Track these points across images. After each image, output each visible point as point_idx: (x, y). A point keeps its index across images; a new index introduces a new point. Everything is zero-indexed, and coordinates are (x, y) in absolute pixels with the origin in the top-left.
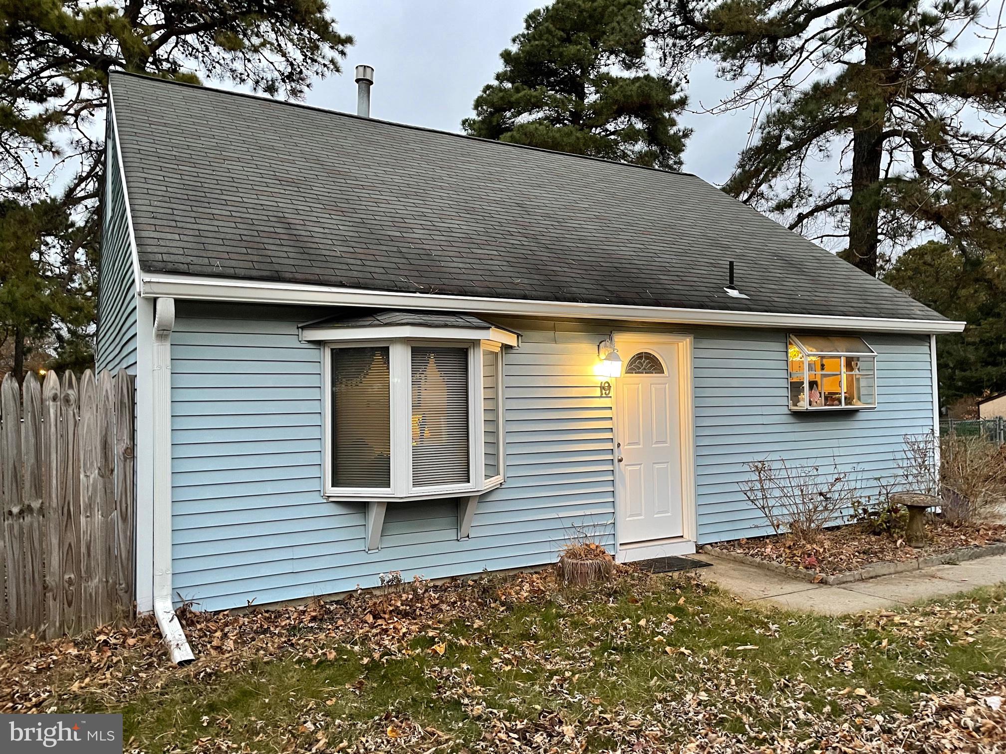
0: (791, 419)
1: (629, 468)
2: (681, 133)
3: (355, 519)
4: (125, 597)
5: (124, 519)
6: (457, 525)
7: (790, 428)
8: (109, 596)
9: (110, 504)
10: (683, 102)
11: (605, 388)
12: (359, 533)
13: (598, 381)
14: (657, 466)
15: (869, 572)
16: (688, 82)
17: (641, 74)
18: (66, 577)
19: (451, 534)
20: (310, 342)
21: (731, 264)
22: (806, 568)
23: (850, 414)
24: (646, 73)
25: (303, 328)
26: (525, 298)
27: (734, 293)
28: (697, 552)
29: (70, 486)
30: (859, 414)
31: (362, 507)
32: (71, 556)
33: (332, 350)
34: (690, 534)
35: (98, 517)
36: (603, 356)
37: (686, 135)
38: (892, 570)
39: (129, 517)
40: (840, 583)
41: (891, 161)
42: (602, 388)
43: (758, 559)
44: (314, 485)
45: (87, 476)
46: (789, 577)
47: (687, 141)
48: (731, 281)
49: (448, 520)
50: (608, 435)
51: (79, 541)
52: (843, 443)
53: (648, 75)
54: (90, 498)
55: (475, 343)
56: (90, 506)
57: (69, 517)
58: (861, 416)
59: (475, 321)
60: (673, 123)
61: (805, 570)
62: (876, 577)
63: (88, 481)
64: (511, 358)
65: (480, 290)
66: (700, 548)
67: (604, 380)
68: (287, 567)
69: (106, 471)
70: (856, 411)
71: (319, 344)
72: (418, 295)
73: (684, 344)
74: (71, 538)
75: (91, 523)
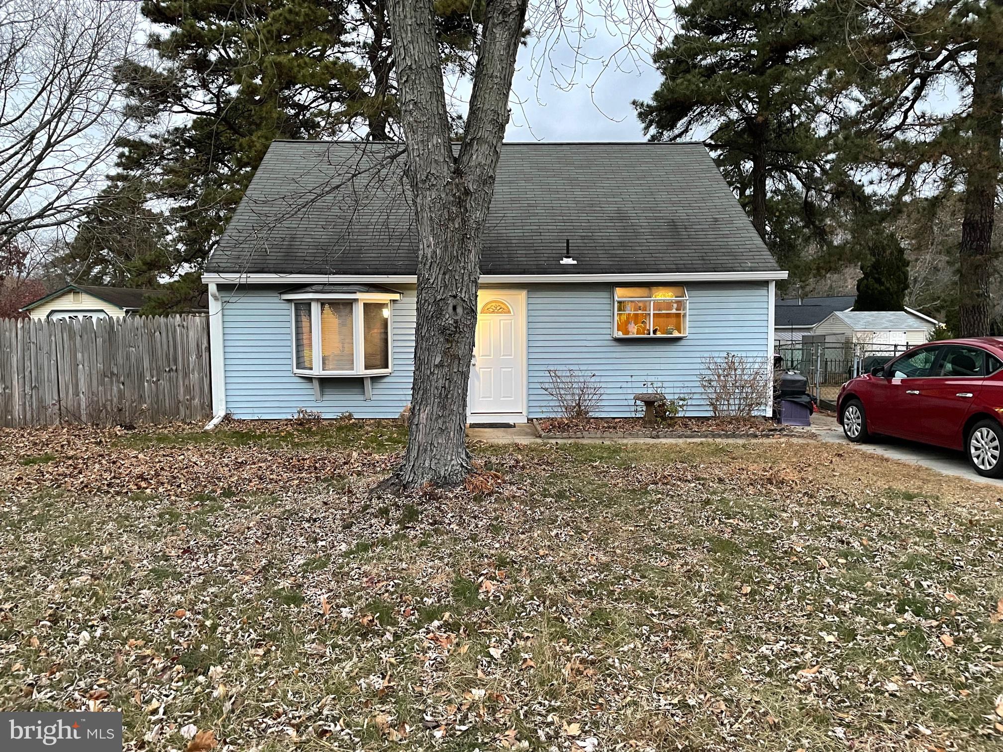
0: (614, 343)
4: (207, 409)
6: (364, 393)
7: (612, 349)
8: (201, 408)
9: (201, 368)
12: (311, 392)
14: (503, 370)
18: (186, 398)
19: (361, 397)
20: (283, 300)
21: (568, 241)
23: (672, 341)
25: (280, 294)
28: (528, 422)
29: (186, 361)
30: (683, 341)
31: (311, 380)
32: (188, 390)
33: (294, 304)
34: (524, 412)
35: (196, 375)
44: (289, 368)
48: (568, 253)
49: (358, 390)
51: (190, 384)
54: (193, 367)
55: (356, 300)
56: (193, 370)
57: (186, 375)
59: (362, 288)
63: (192, 359)
64: (397, 306)
66: (530, 420)
69: (199, 356)
71: (289, 301)
73: (523, 294)
74: (187, 382)
75: (194, 377)
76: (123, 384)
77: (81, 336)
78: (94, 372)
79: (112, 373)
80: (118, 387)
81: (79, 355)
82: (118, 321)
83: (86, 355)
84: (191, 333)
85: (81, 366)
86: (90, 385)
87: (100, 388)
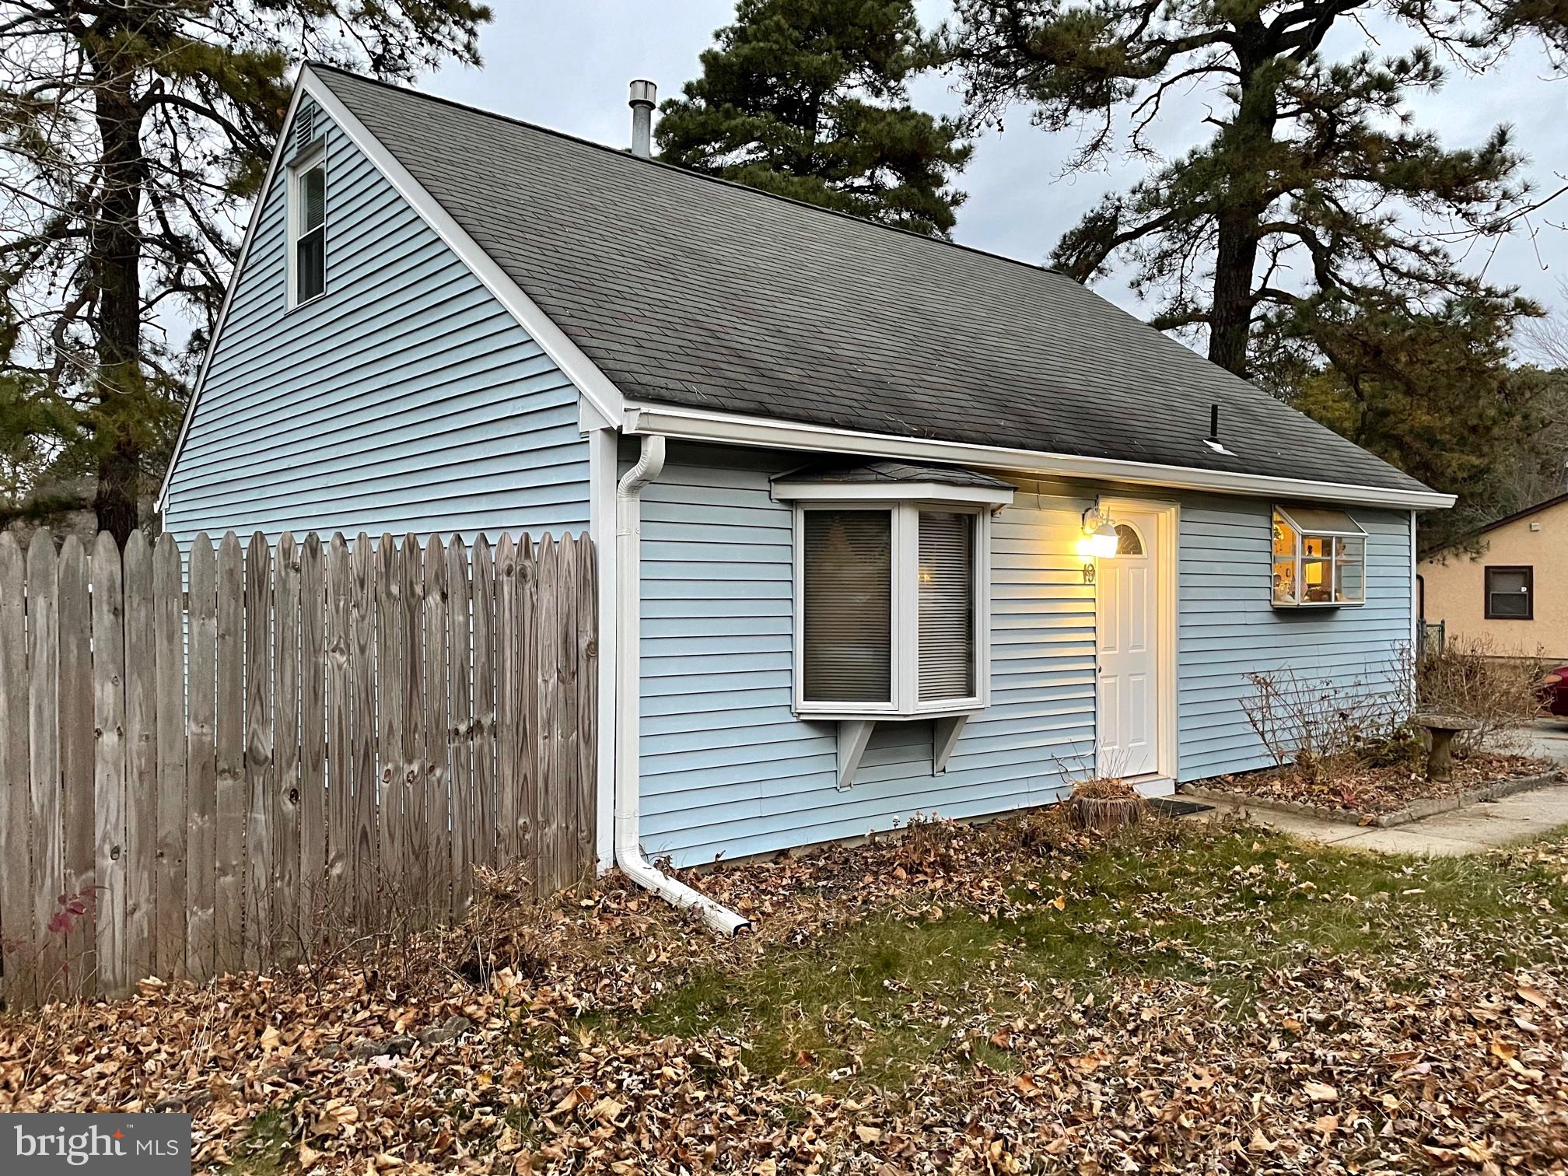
0: (1269, 618)
1: (1105, 681)
2: (949, 198)
3: (825, 746)
4: (588, 850)
5: (587, 742)
6: (933, 756)
7: (1271, 630)
8: (570, 848)
10: (965, 154)
11: (1089, 572)
12: (825, 765)
13: (1081, 562)
14: (1133, 679)
15: (1416, 811)
16: (1002, 130)
17: (898, 105)
18: (521, 822)
19: (925, 767)
20: (781, 501)
21: (1215, 408)
22: (1345, 807)
23: (1329, 612)
24: (906, 104)
25: (777, 481)
26: (1023, 447)
27: (1218, 448)
28: (1177, 793)
29: (526, 692)
30: (1339, 613)
31: (832, 729)
32: (527, 798)
33: (806, 513)
34: (1168, 769)
35: (557, 738)
36: (1088, 529)
37: (956, 202)
38: (1436, 810)
39: (590, 739)
40: (1394, 825)
41: (1274, 265)
42: (1085, 572)
43: (1271, 799)
44: (785, 698)
45: (545, 681)
46: (1325, 820)
47: (957, 212)
49: (922, 748)
50: (1090, 636)
51: (535, 767)
52: (1323, 650)
53: (909, 108)
54: (549, 711)
55: (986, 508)
56: (549, 724)
57: (524, 741)
58: (1341, 615)
60: (939, 181)
61: (1343, 811)
62: (1423, 817)
63: (547, 687)
65: (973, 434)
66: (1179, 787)
67: (1089, 561)
68: (754, 810)
69: (570, 674)
70: (1336, 609)
71: (792, 503)
72: (912, 439)
73: (1168, 516)
74: (526, 767)
75: (549, 747)
76: (294, 795)
77: (118, 612)
78: (169, 757)
79: (252, 758)
80: (276, 810)
81: (105, 694)
82: (286, 553)
83: (137, 691)
84: (546, 598)
85: (109, 739)
86: (148, 818)
87: (196, 822)
